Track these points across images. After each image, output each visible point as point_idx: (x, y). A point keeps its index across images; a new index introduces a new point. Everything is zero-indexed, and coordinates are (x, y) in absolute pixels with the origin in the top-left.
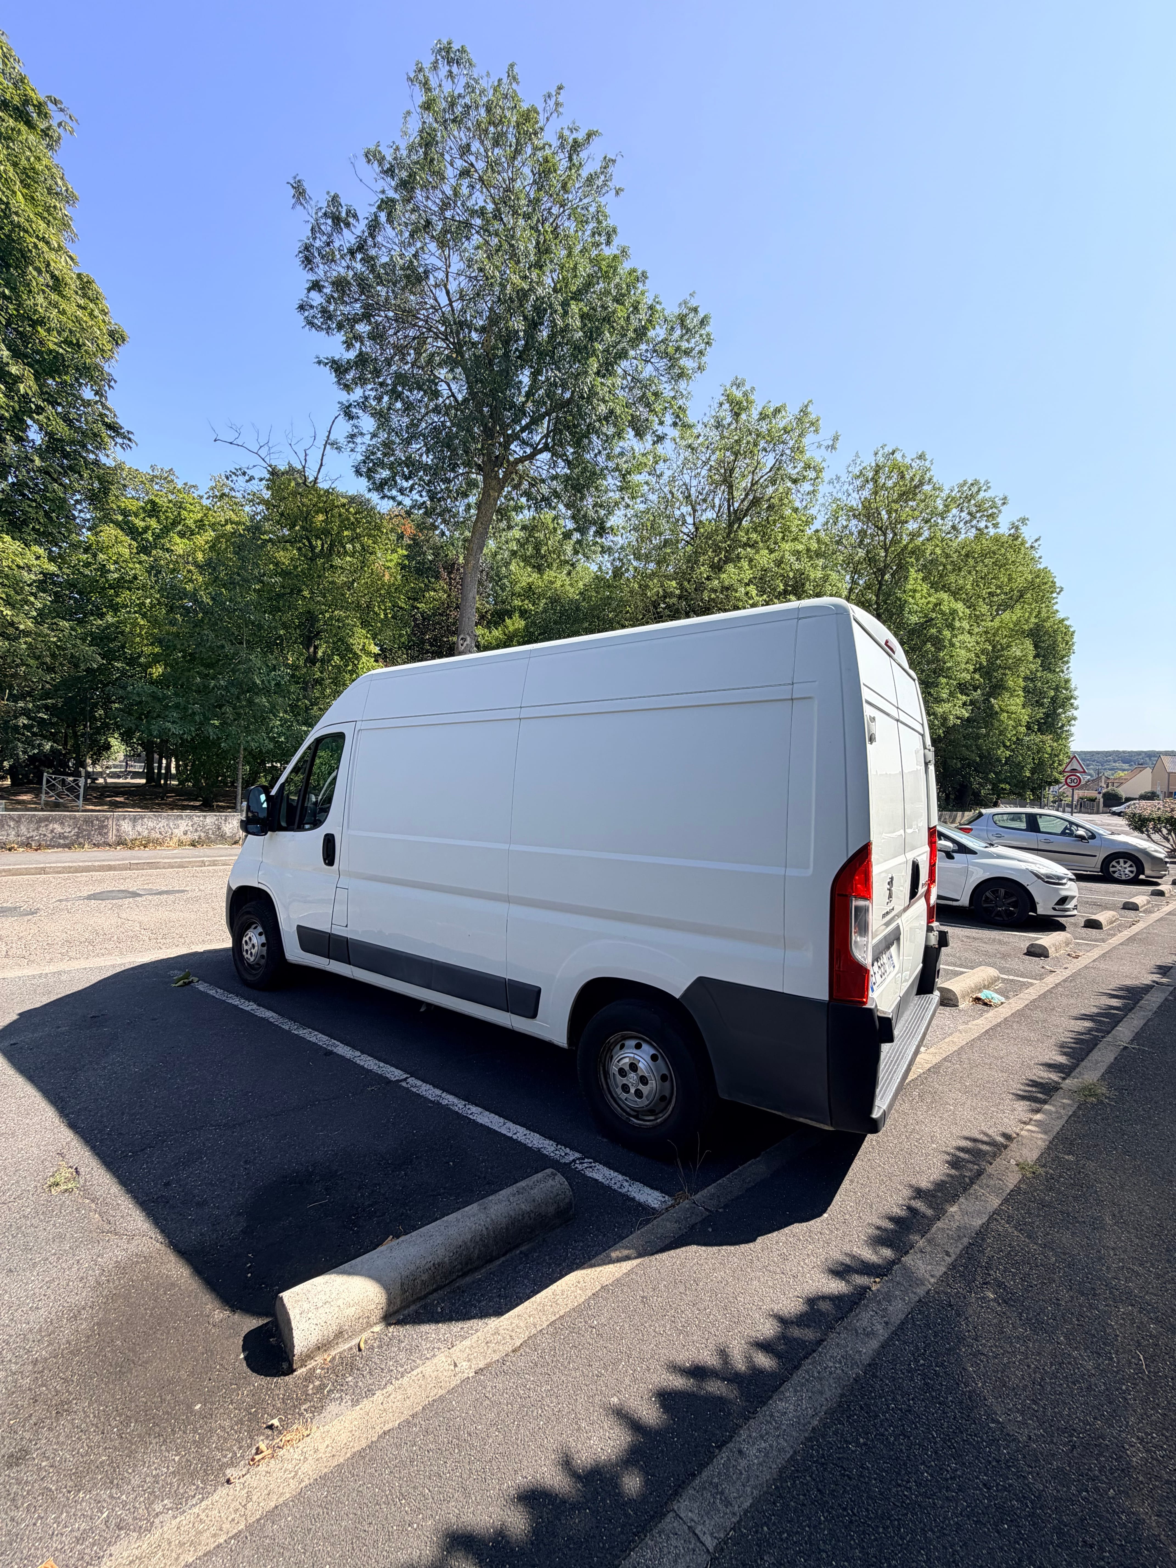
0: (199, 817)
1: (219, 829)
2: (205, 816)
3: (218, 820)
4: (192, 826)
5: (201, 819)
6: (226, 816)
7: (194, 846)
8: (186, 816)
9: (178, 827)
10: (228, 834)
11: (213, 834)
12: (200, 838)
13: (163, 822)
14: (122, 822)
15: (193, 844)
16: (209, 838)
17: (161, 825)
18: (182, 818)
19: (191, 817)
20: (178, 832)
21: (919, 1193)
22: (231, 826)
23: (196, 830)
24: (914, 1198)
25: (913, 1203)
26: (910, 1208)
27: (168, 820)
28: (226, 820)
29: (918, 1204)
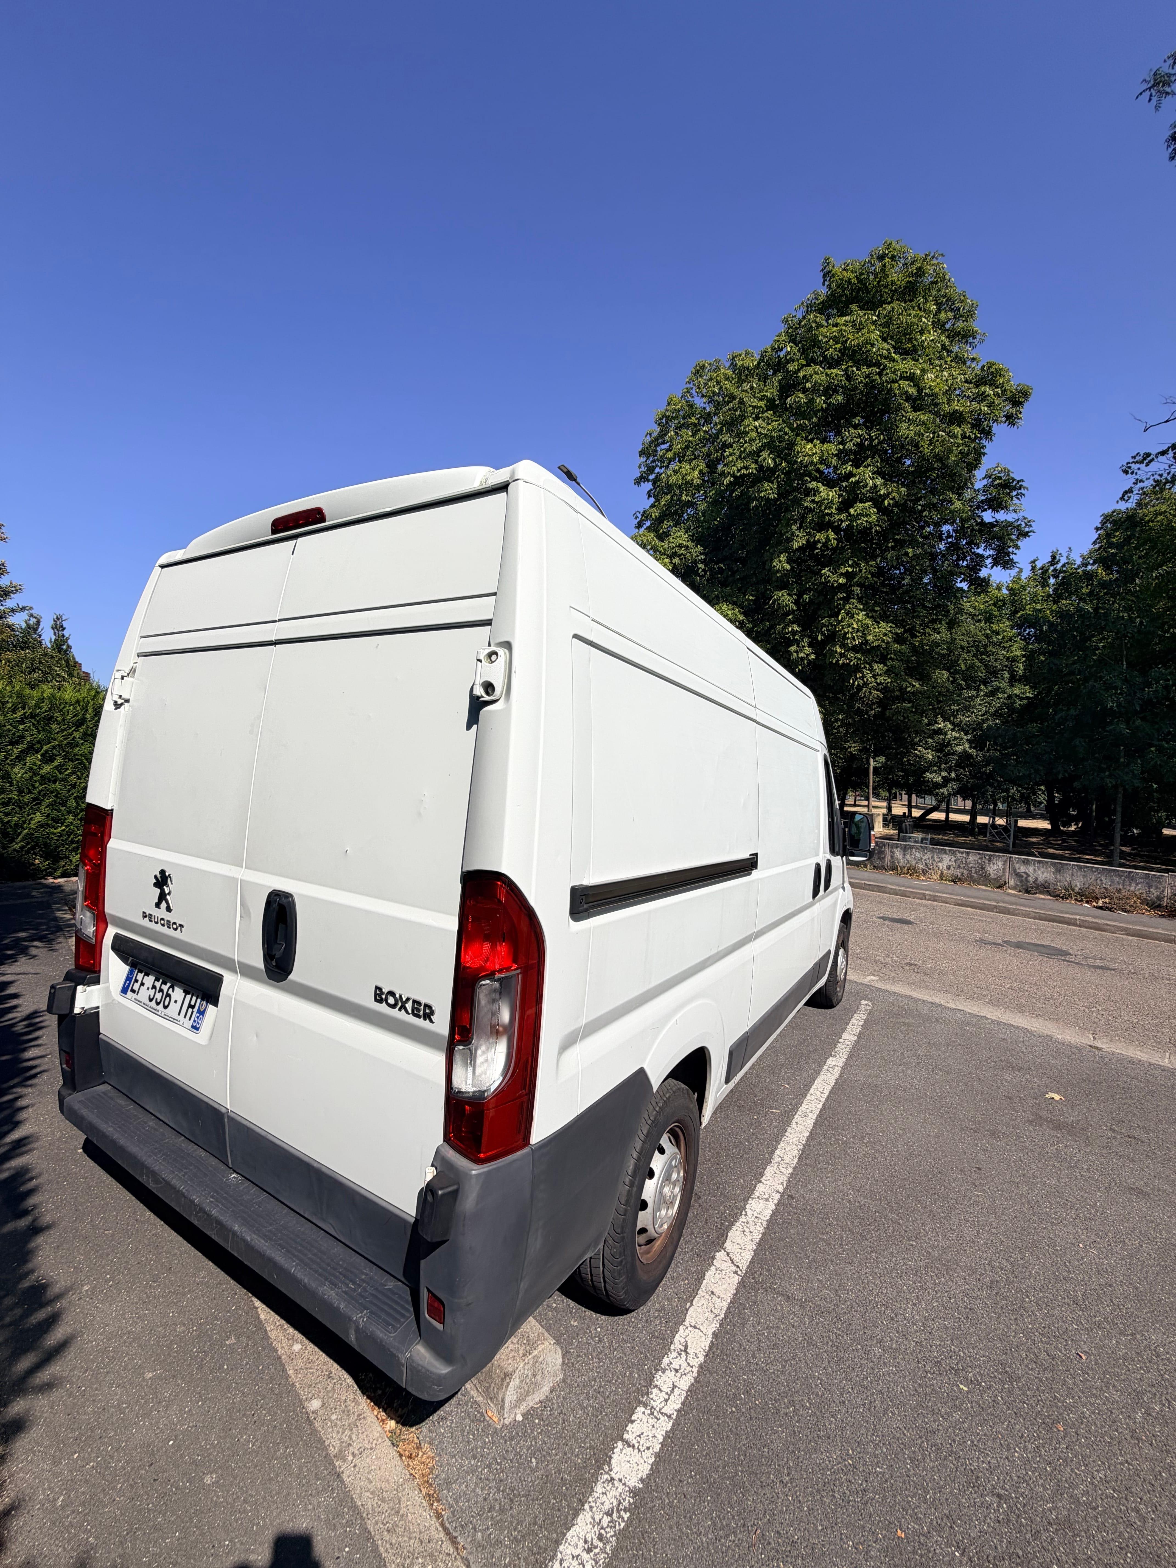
0: (962, 853)
1: (983, 868)
2: (968, 853)
3: (981, 858)
4: (955, 861)
5: (964, 855)
6: (990, 856)
7: (955, 882)
8: (950, 851)
9: (941, 861)
10: (992, 876)
11: (976, 873)
12: (962, 874)
13: (929, 855)
14: (895, 850)
15: (955, 880)
16: (972, 877)
17: (926, 856)
18: (945, 853)
19: (954, 853)
20: (942, 866)
21: (36, 1230)
22: (996, 867)
23: (959, 867)
24: (34, 1221)
25: (30, 1218)
26: (26, 1213)
27: (933, 852)
28: (990, 860)
29: (23, 1223)
